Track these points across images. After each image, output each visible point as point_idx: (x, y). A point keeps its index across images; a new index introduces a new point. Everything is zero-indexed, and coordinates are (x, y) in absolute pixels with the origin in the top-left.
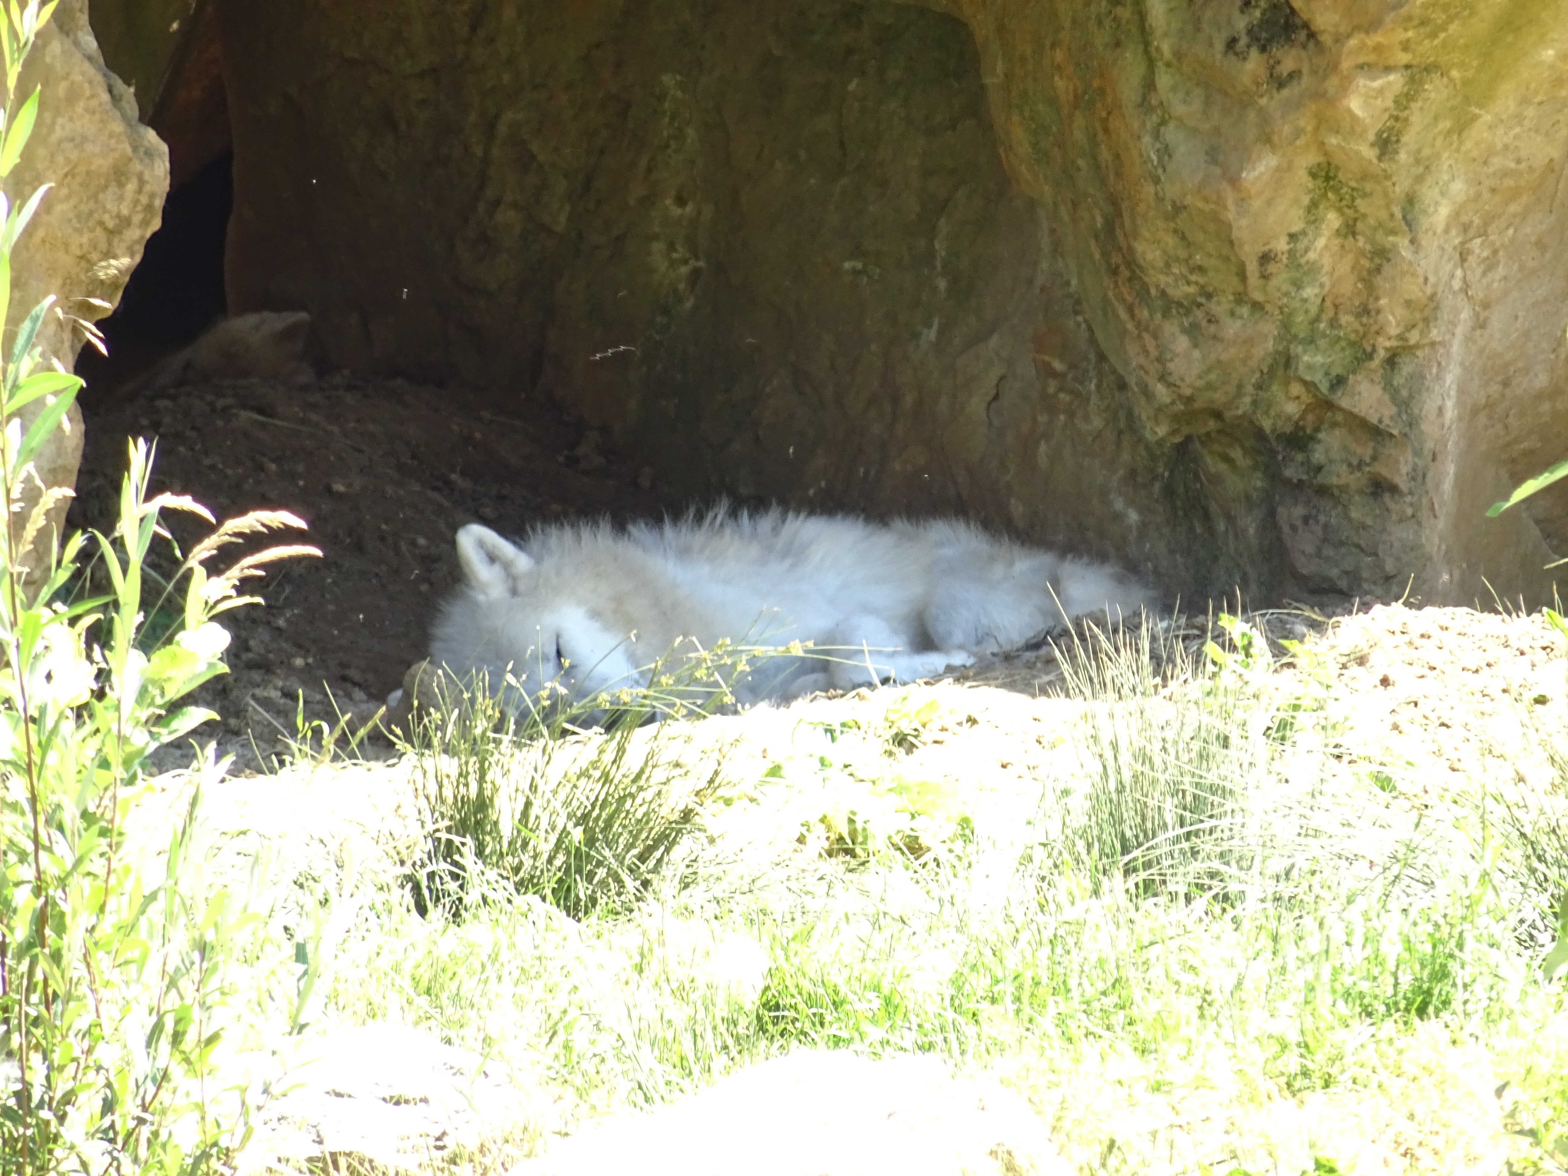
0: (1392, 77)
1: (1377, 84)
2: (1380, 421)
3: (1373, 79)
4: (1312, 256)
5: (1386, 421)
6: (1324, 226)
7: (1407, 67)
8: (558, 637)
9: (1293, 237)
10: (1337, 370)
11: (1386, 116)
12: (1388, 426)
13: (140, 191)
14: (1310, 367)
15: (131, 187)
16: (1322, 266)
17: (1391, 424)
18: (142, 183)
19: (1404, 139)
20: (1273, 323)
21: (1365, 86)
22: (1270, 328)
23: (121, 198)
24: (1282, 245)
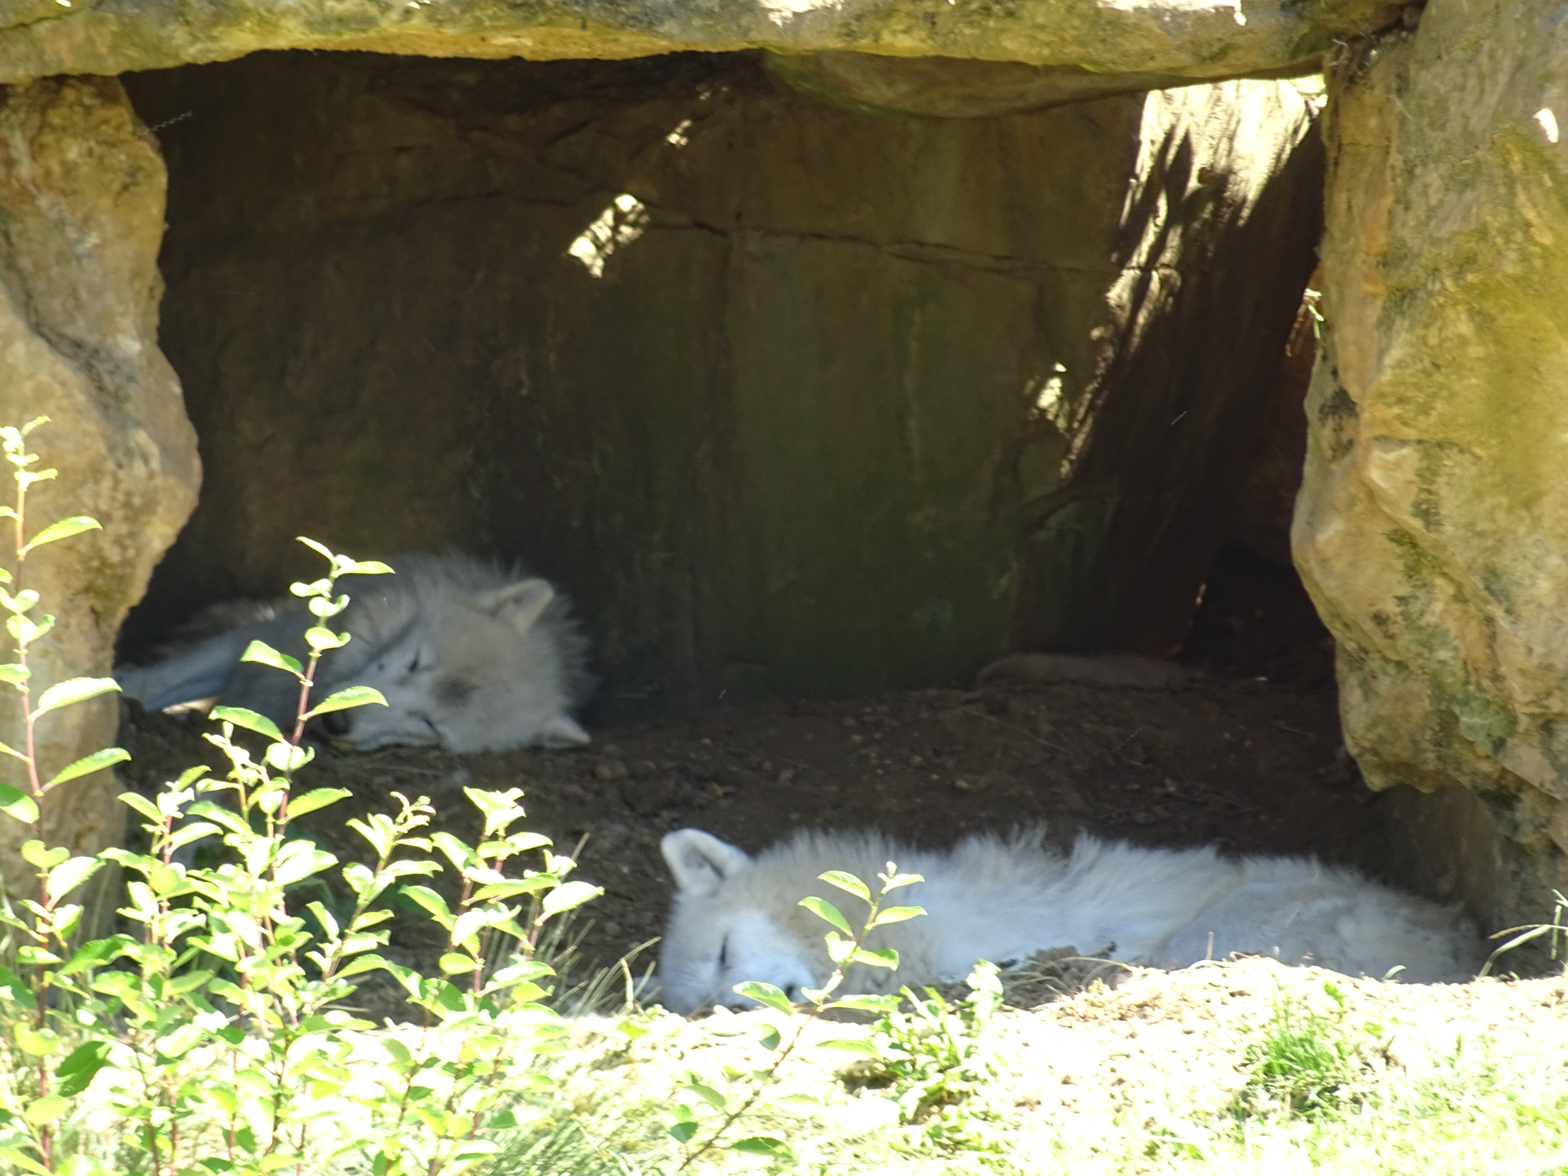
0: (1405, 451)
1: (1391, 456)
2: (1542, 785)
3: (1387, 451)
4: (1430, 619)
5: (1548, 785)
6: (1437, 591)
7: (1420, 442)
8: (726, 939)
9: (1402, 600)
10: (1498, 733)
11: (1414, 489)
12: (1549, 790)
13: (115, 488)
14: (1470, 728)
15: (106, 484)
16: (1448, 631)
17: (1552, 788)
18: (117, 481)
19: (1443, 512)
20: (1423, 682)
21: (1381, 458)
22: (1420, 687)
23: (97, 495)
24: (1391, 607)
